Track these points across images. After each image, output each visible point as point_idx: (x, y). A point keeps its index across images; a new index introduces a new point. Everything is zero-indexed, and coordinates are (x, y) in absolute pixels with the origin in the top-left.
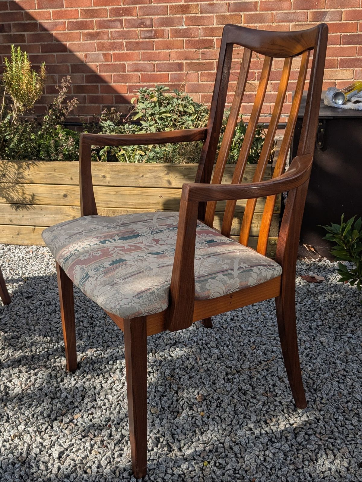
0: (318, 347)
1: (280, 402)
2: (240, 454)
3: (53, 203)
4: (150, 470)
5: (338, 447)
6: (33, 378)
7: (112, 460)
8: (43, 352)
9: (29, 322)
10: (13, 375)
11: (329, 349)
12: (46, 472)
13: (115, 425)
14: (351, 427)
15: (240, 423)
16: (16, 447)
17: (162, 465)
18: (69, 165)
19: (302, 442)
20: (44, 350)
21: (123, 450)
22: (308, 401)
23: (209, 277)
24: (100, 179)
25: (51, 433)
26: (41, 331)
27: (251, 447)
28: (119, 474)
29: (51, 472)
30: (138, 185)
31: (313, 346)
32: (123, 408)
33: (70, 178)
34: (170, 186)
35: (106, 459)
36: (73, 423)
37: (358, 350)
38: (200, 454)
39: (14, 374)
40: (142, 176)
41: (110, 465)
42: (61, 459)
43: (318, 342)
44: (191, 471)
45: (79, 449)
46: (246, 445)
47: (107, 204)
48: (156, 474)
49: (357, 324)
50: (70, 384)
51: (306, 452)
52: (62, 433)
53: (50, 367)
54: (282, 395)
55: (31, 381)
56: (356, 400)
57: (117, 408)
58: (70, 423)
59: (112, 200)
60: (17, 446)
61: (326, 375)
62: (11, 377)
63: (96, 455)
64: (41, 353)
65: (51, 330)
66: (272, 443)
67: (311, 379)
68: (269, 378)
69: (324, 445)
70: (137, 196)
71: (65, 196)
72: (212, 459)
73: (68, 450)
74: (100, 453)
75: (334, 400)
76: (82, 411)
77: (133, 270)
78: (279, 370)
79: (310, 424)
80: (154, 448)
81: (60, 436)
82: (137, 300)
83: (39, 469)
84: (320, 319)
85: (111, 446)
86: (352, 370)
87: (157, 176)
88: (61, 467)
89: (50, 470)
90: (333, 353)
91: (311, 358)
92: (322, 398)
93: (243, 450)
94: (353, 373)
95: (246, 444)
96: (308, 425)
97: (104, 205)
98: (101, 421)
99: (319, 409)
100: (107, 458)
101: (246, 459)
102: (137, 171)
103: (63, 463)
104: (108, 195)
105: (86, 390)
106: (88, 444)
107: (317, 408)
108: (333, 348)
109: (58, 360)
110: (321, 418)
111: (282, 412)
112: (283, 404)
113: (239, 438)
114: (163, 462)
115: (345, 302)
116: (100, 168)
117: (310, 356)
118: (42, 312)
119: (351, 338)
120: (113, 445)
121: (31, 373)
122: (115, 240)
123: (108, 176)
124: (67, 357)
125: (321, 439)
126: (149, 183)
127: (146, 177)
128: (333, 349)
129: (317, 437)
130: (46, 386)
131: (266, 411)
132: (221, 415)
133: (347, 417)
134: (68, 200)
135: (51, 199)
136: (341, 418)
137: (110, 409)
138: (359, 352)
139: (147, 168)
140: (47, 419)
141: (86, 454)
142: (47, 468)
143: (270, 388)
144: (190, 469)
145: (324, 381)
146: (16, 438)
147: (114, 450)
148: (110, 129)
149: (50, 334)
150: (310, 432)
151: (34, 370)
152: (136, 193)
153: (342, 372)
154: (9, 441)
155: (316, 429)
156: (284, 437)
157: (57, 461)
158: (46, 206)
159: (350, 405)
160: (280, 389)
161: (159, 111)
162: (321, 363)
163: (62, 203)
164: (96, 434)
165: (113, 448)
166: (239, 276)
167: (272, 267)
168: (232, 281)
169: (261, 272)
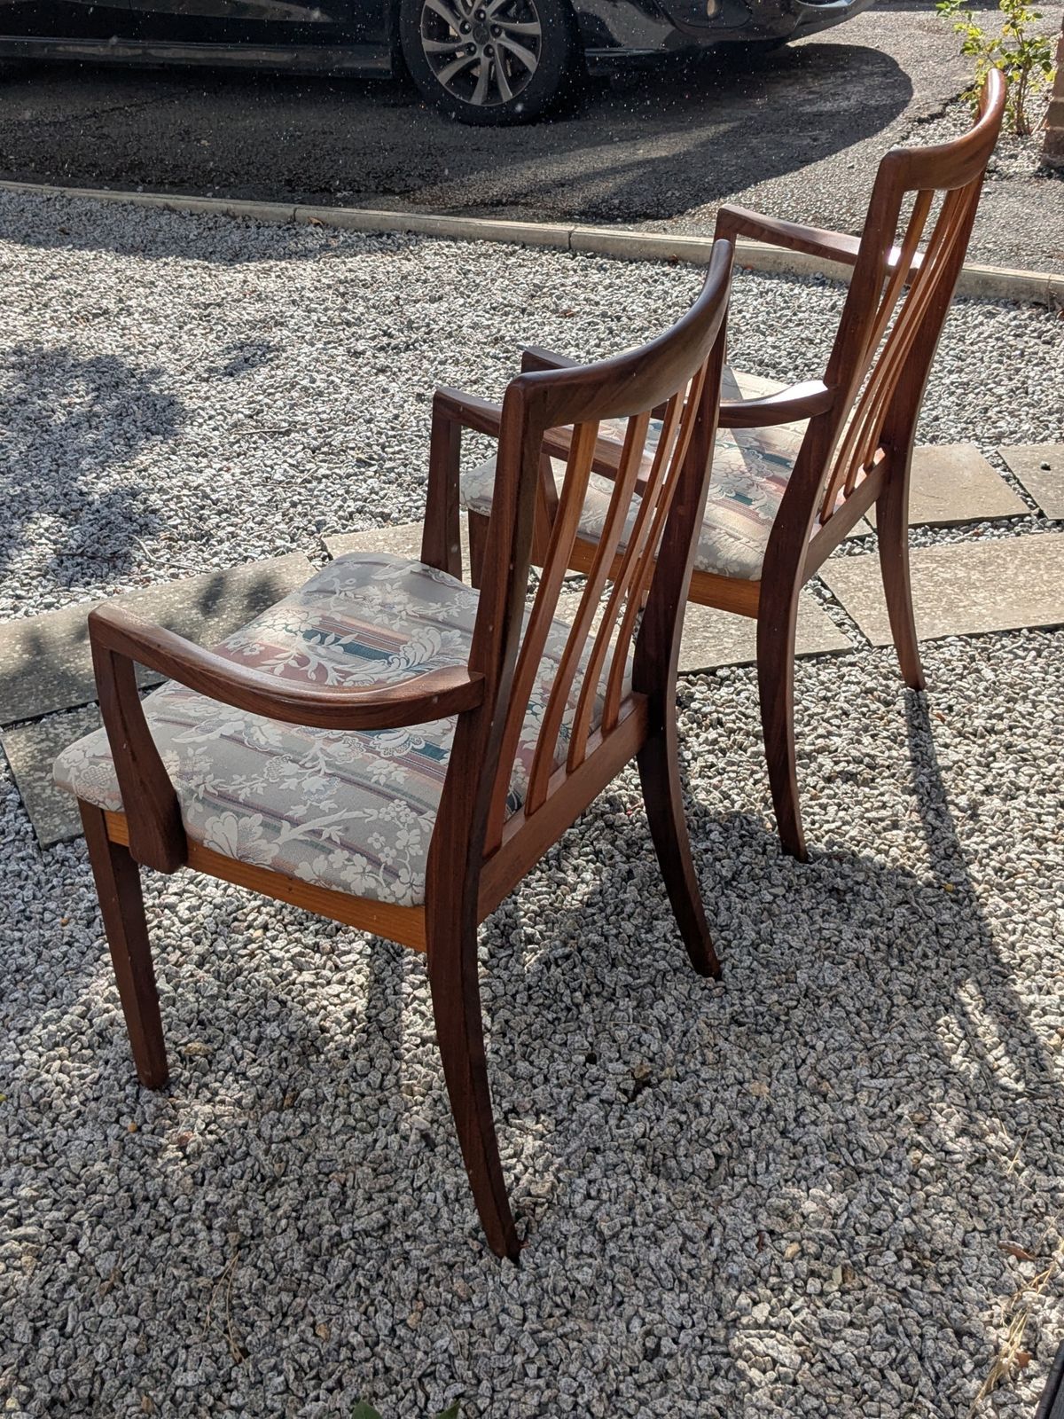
23: (234, 808)
166: (286, 844)
167: (387, 877)
168: (263, 844)
169: (344, 867)
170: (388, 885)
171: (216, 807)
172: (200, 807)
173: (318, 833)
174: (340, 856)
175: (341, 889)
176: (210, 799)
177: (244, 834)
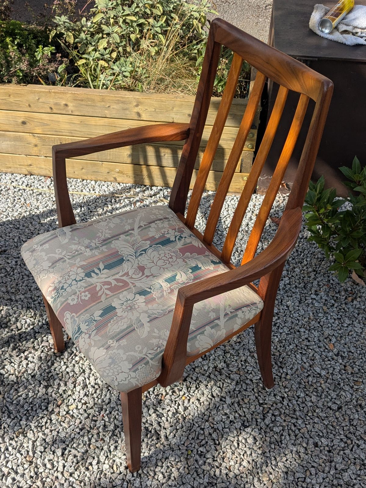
0: (284, 312)
1: (251, 380)
2: (218, 440)
3: (11, 130)
4: (143, 463)
5: (299, 427)
6: (24, 362)
7: (109, 454)
8: (29, 329)
9: (9, 289)
10: (5, 361)
11: (294, 315)
12: (53, 471)
13: (107, 415)
14: (310, 404)
15: (217, 406)
16: (21, 445)
17: (152, 458)
18: (25, 91)
19: (269, 424)
20: (29, 327)
21: (117, 442)
22: (275, 378)
23: (197, 333)
24: (62, 107)
25: (51, 428)
26: (22, 301)
27: (227, 433)
28: (117, 468)
29: (57, 469)
30: (105, 116)
31: (280, 312)
32: (113, 395)
33: (27, 105)
34: (139, 119)
35: (104, 455)
36: (69, 414)
37: (320, 315)
38: (184, 442)
39: (5, 359)
40: (109, 107)
41: (108, 459)
42: (64, 456)
43: (285, 307)
44: (178, 462)
45: (79, 444)
46: (223, 430)
47: (71, 133)
48: (148, 467)
49: (321, 283)
50: (60, 369)
51: (273, 434)
52: (62, 427)
53: (39, 348)
54: (253, 373)
55: (23, 366)
56: (316, 373)
57: (107, 395)
58: (67, 415)
59: (76, 129)
60: (23, 443)
61: (291, 347)
62: (3, 362)
63: (95, 449)
64: (27, 331)
65: (32, 299)
66: (245, 428)
67: (278, 351)
68: (241, 352)
69: (288, 426)
70: (104, 127)
71: (24, 123)
72: (194, 447)
73: (69, 446)
74: (98, 447)
75: (297, 375)
76: (76, 401)
78: (250, 343)
79: (276, 404)
80: (145, 439)
81: (59, 430)
82: (133, 374)
83: (46, 468)
84: (287, 276)
85: (107, 439)
86: (314, 339)
87: (125, 108)
88: (66, 464)
89: (56, 467)
90: (298, 319)
91: (278, 327)
92: (287, 374)
93: (220, 436)
94: (315, 342)
95: (223, 428)
96: (274, 405)
97: (68, 134)
98: (95, 411)
99: (284, 386)
100: (105, 453)
101: (223, 447)
102: (103, 101)
103: (67, 460)
104: (71, 124)
105: (77, 374)
106: (86, 439)
107: (283, 386)
108: (298, 313)
109: (45, 338)
110: (286, 395)
111: (252, 391)
112: (253, 381)
113: (217, 423)
114: (153, 455)
115: (312, 254)
116: (60, 96)
117: (278, 325)
118: (19, 274)
119: (315, 299)
120: (109, 439)
121: (22, 357)
122: (99, 269)
123: (70, 105)
124: (53, 334)
125: (285, 421)
126: (116, 114)
127: (113, 108)
128: (298, 315)
129: (282, 419)
130: (38, 373)
131: (239, 391)
132: (200, 398)
133: (307, 393)
134: (27, 127)
135: (8, 126)
136: (302, 395)
137: (101, 396)
138: (321, 317)
139: (114, 99)
140: (45, 412)
141: (86, 448)
142: (53, 466)
143: (242, 365)
144: (177, 460)
145: (289, 353)
146: (20, 436)
147: (109, 443)
148: (65, 27)
149: (32, 305)
150: (277, 413)
151: (24, 352)
152: (102, 124)
153: (306, 342)
154: (14, 438)
155: (281, 410)
156: (254, 419)
157: (61, 458)
158: (3, 132)
159: (310, 379)
160: (251, 366)
161: (123, 13)
162: (287, 332)
163: (21, 129)
164: (92, 426)
165: (108, 441)
166: (225, 326)
168: (219, 333)
172: (189, 344)
174: (239, 313)
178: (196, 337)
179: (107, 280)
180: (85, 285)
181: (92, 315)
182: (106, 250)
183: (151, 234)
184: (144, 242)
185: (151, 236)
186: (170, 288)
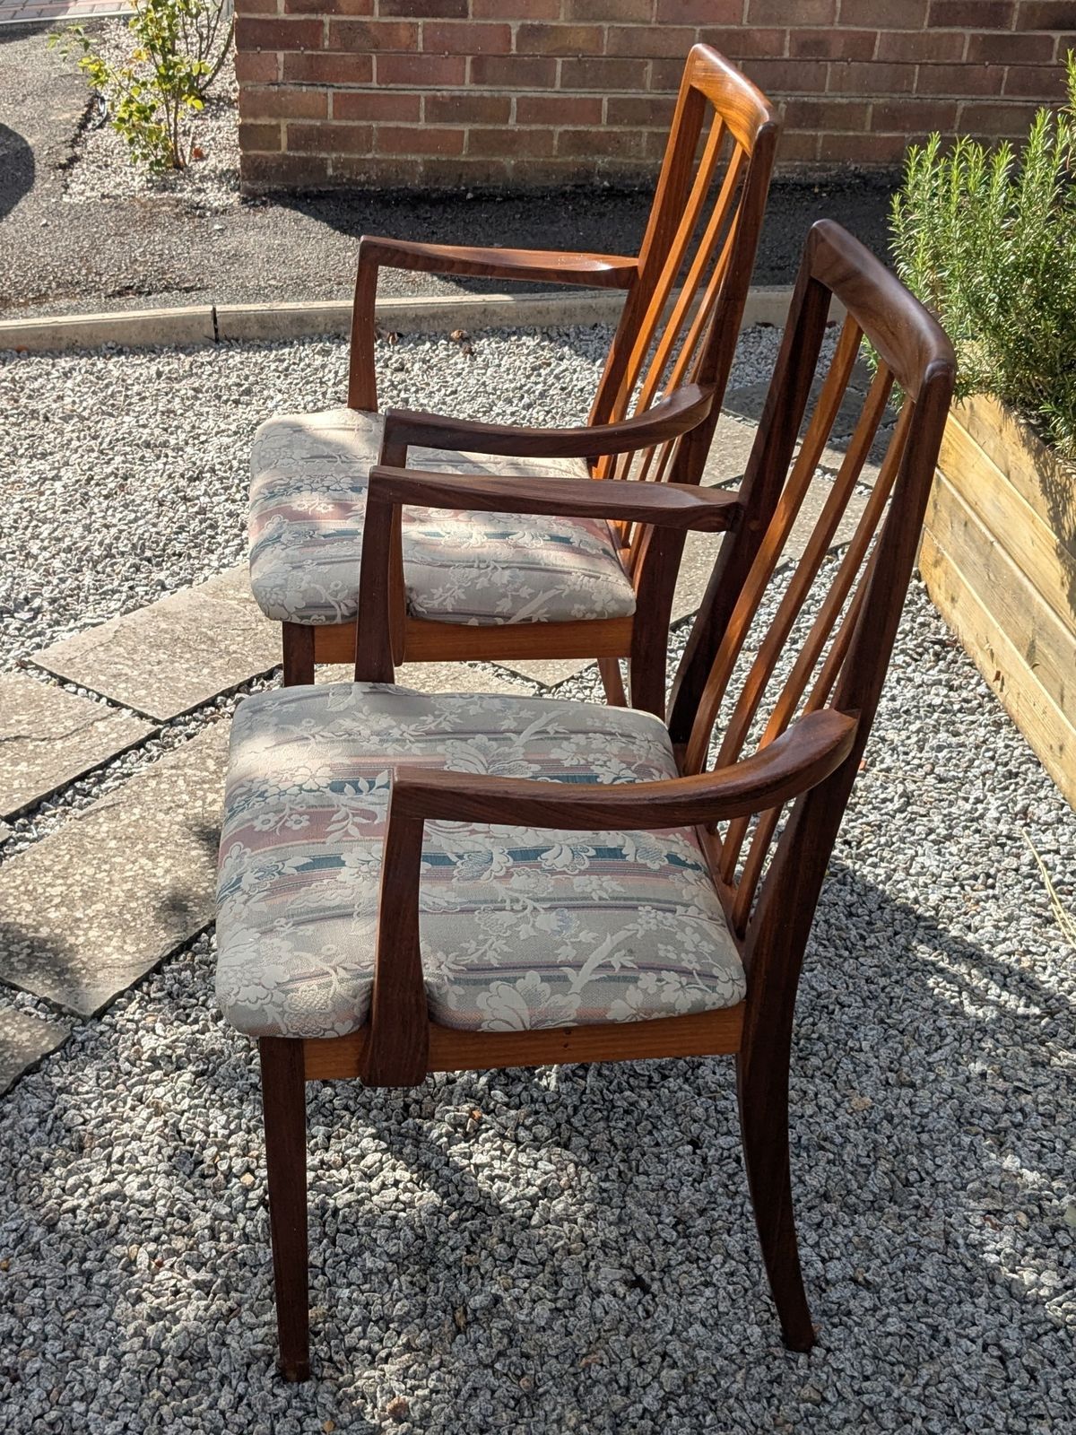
23: (499, 975)
77: (336, 902)
82: (279, 997)
122: (372, 786)
166: (585, 989)
167: (708, 982)
168: (559, 999)
169: (661, 989)
170: (713, 989)
171: (476, 982)
172: (459, 990)
173: (606, 966)
174: (648, 979)
175: (663, 1015)
176: (462, 976)
177: (531, 998)
178: (488, 982)
179: (372, 808)
180: (313, 802)
181: (283, 862)
182: (418, 752)
183: (555, 754)
184: (525, 763)
185: (552, 757)
186: (508, 868)
